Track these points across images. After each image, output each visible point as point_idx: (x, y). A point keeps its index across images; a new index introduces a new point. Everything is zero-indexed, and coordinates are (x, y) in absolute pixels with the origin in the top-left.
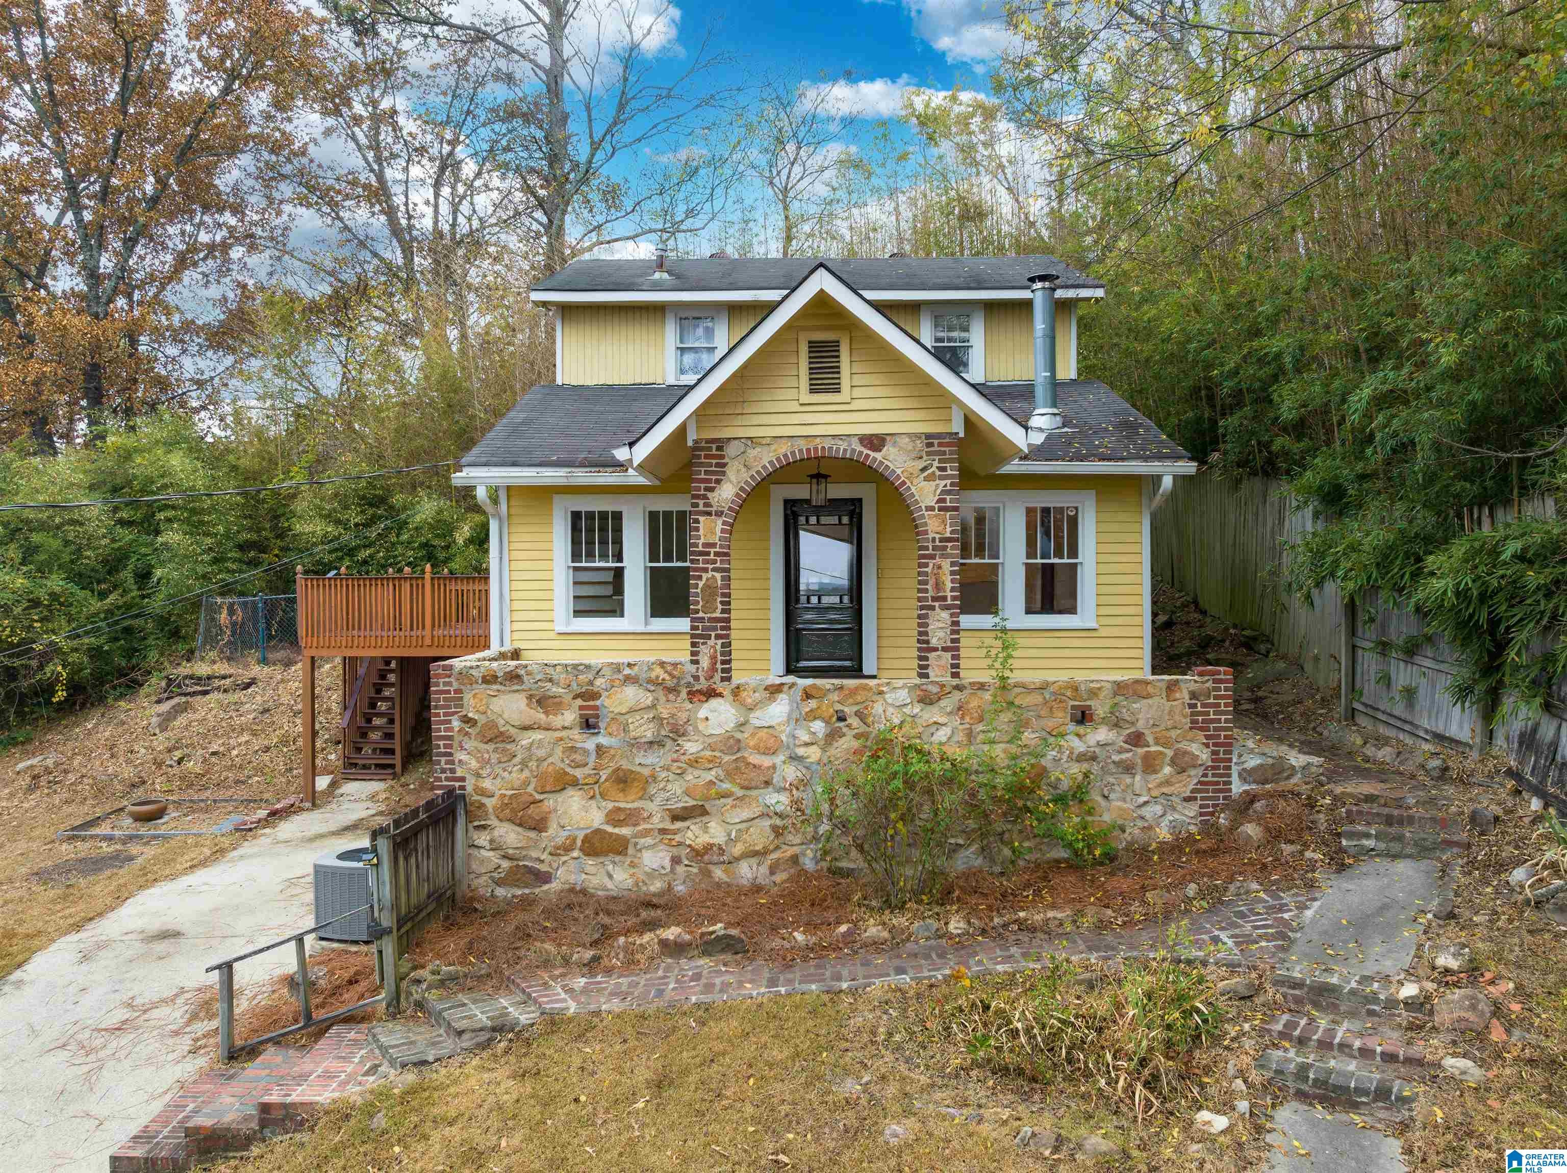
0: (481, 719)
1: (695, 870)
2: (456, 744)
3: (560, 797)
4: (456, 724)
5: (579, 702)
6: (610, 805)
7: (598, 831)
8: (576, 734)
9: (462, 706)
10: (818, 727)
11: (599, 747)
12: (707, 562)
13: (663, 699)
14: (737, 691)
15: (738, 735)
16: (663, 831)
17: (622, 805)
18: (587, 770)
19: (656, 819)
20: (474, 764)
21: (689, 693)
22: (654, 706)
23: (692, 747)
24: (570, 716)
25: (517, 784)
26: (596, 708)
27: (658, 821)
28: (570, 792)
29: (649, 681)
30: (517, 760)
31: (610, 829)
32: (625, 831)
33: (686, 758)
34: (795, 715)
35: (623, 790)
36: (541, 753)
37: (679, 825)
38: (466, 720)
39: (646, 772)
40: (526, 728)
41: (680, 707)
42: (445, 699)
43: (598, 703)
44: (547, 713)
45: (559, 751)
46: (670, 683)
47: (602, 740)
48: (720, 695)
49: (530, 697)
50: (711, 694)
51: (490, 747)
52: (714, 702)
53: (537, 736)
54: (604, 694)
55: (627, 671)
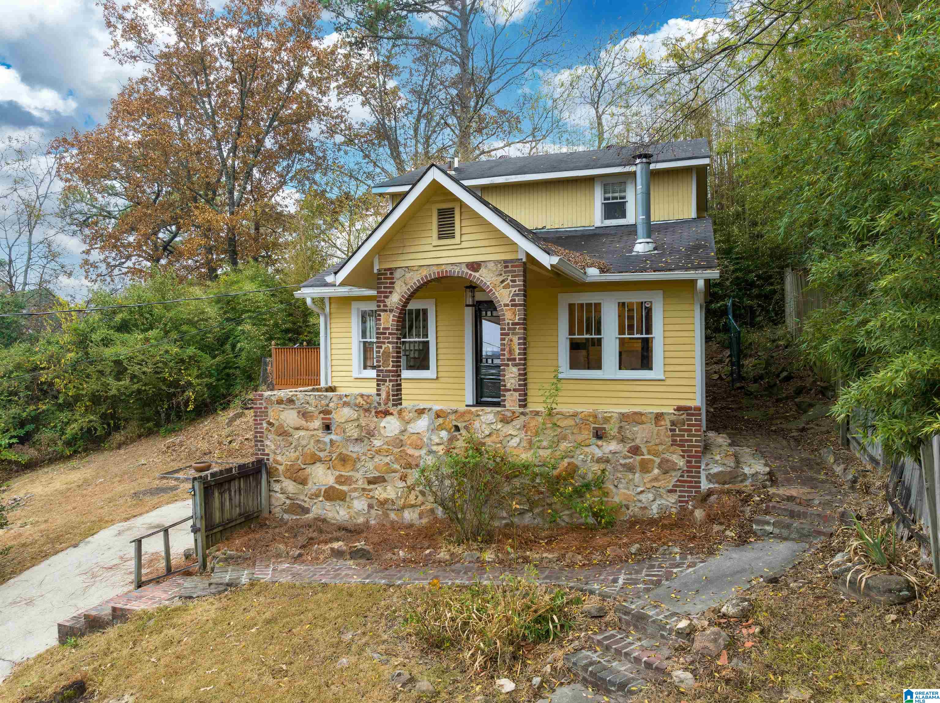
0: (276, 424)
1: (380, 513)
2: (265, 436)
3: (314, 467)
4: (265, 425)
5: (322, 415)
6: (337, 473)
7: (331, 487)
8: (320, 433)
9: (267, 416)
10: (444, 434)
11: (331, 441)
12: (385, 338)
13: (362, 415)
14: (400, 412)
15: (402, 437)
16: (364, 489)
17: (343, 473)
18: (326, 453)
19: (360, 482)
20: (273, 447)
21: (376, 412)
22: (358, 419)
23: (377, 443)
24: (317, 423)
25: (293, 459)
26: (330, 419)
27: (362, 484)
28: (318, 464)
29: (356, 405)
30: (293, 446)
31: (337, 486)
32: (345, 488)
33: (374, 449)
34: (432, 427)
35: (343, 465)
36: (304, 443)
37: (372, 486)
38: (270, 424)
39: (354, 456)
40: (297, 429)
41: (371, 421)
42: (260, 412)
43: (331, 416)
44: (307, 421)
45: (312, 441)
46: (366, 407)
47: (333, 437)
48: (392, 414)
49: (299, 412)
50: (387, 413)
51: (281, 438)
52: (389, 418)
53: (302, 433)
54: (334, 412)
55: (345, 399)
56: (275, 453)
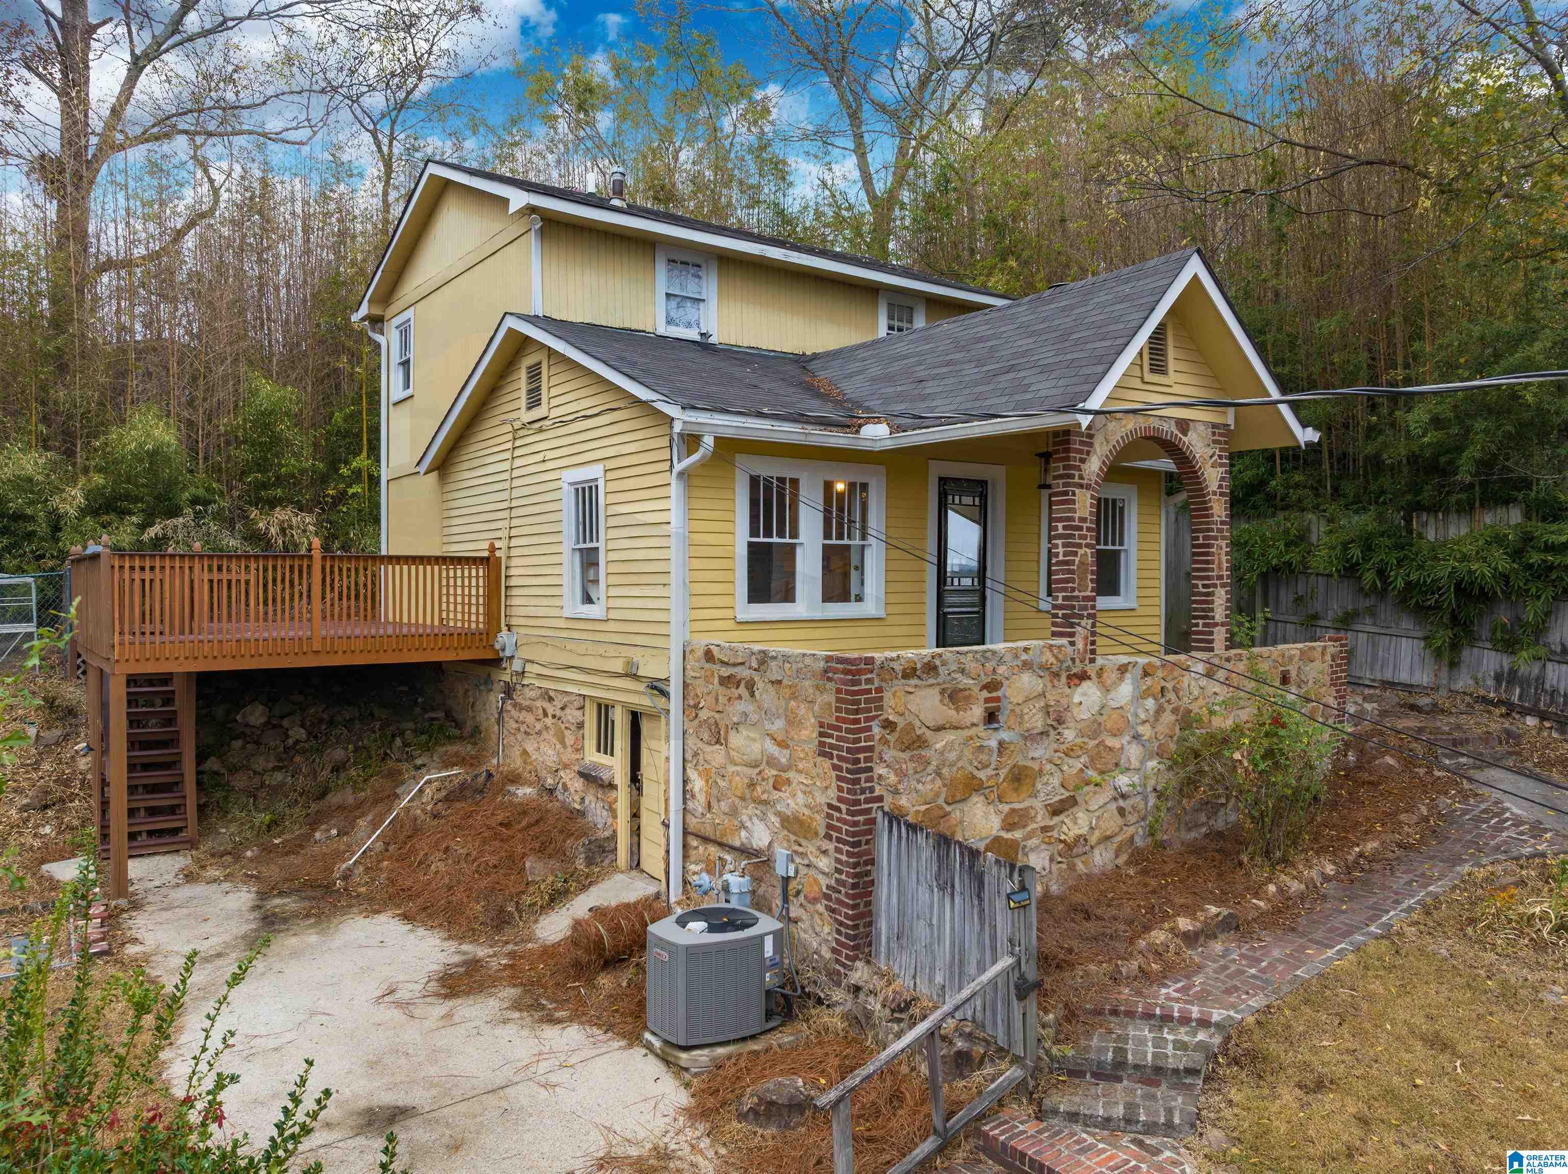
0: (901, 722)
1: (1064, 866)
2: (875, 756)
3: (966, 807)
4: (876, 730)
5: (985, 694)
6: (1006, 808)
7: (997, 839)
8: (981, 730)
9: (881, 708)
10: (1150, 703)
11: (1001, 743)
12: (1081, 537)
13: (1049, 685)
14: (1100, 672)
15: (1100, 719)
16: (1045, 829)
17: (1017, 806)
18: (990, 771)
19: (1039, 818)
20: (892, 778)
21: (1069, 677)
22: (1043, 695)
23: (1069, 735)
24: (977, 712)
25: (931, 795)
26: (998, 699)
27: (1042, 819)
28: (976, 799)
29: (1042, 667)
30: (931, 768)
31: (1005, 835)
32: (1017, 835)
33: (1063, 747)
34: (1137, 694)
35: (1016, 790)
36: (952, 756)
37: (1056, 819)
38: (889, 725)
39: (1036, 766)
40: (939, 729)
41: (1062, 692)
43: (999, 693)
44: (957, 710)
45: (968, 753)
46: (1055, 669)
47: (1004, 735)
48: (1089, 678)
49: (943, 692)
50: (1083, 677)
51: (906, 755)
53: (950, 736)
54: (1006, 683)
55: (1024, 657)
56: (896, 792)
